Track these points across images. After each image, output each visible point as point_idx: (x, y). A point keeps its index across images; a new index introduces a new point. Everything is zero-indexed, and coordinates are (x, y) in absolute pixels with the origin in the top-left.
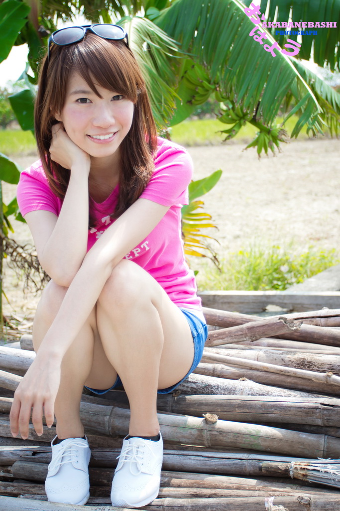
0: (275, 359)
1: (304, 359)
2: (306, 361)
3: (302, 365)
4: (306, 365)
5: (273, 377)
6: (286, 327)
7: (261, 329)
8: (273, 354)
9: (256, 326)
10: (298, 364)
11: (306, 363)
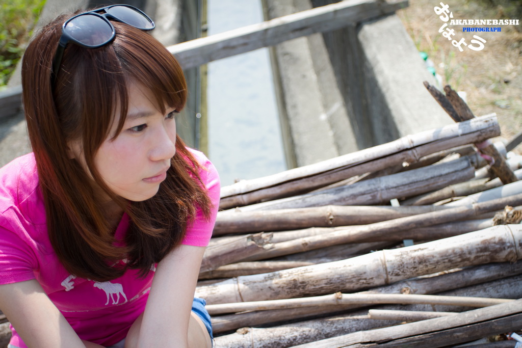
0: (262, 290)
1: (295, 280)
2: (298, 282)
3: (295, 288)
4: (300, 286)
5: (274, 315)
6: (261, 249)
7: (229, 256)
8: (255, 284)
9: (220, 254)
10: (290, 288)
11: (299, 285)
